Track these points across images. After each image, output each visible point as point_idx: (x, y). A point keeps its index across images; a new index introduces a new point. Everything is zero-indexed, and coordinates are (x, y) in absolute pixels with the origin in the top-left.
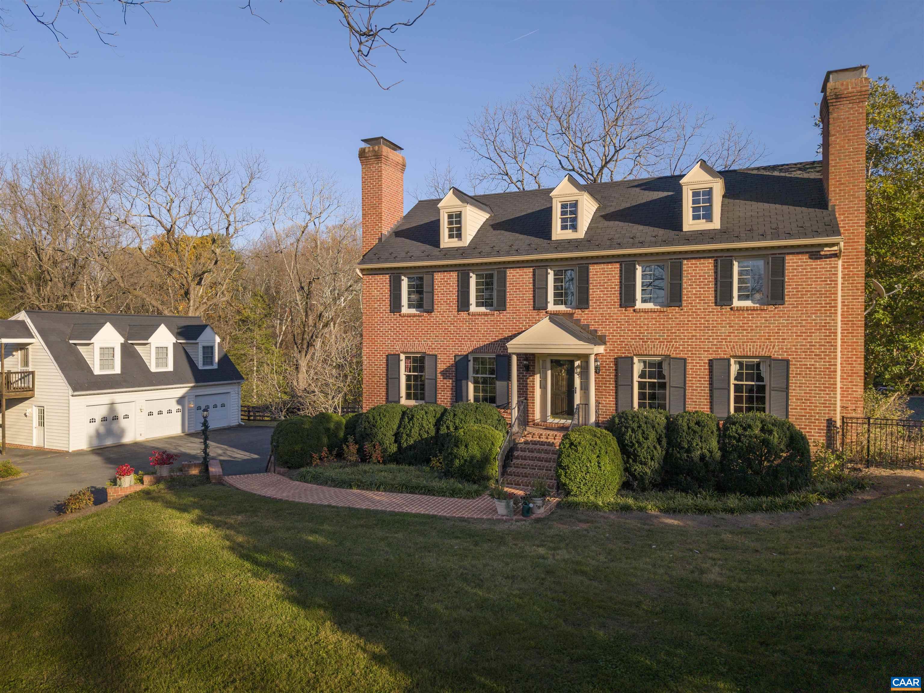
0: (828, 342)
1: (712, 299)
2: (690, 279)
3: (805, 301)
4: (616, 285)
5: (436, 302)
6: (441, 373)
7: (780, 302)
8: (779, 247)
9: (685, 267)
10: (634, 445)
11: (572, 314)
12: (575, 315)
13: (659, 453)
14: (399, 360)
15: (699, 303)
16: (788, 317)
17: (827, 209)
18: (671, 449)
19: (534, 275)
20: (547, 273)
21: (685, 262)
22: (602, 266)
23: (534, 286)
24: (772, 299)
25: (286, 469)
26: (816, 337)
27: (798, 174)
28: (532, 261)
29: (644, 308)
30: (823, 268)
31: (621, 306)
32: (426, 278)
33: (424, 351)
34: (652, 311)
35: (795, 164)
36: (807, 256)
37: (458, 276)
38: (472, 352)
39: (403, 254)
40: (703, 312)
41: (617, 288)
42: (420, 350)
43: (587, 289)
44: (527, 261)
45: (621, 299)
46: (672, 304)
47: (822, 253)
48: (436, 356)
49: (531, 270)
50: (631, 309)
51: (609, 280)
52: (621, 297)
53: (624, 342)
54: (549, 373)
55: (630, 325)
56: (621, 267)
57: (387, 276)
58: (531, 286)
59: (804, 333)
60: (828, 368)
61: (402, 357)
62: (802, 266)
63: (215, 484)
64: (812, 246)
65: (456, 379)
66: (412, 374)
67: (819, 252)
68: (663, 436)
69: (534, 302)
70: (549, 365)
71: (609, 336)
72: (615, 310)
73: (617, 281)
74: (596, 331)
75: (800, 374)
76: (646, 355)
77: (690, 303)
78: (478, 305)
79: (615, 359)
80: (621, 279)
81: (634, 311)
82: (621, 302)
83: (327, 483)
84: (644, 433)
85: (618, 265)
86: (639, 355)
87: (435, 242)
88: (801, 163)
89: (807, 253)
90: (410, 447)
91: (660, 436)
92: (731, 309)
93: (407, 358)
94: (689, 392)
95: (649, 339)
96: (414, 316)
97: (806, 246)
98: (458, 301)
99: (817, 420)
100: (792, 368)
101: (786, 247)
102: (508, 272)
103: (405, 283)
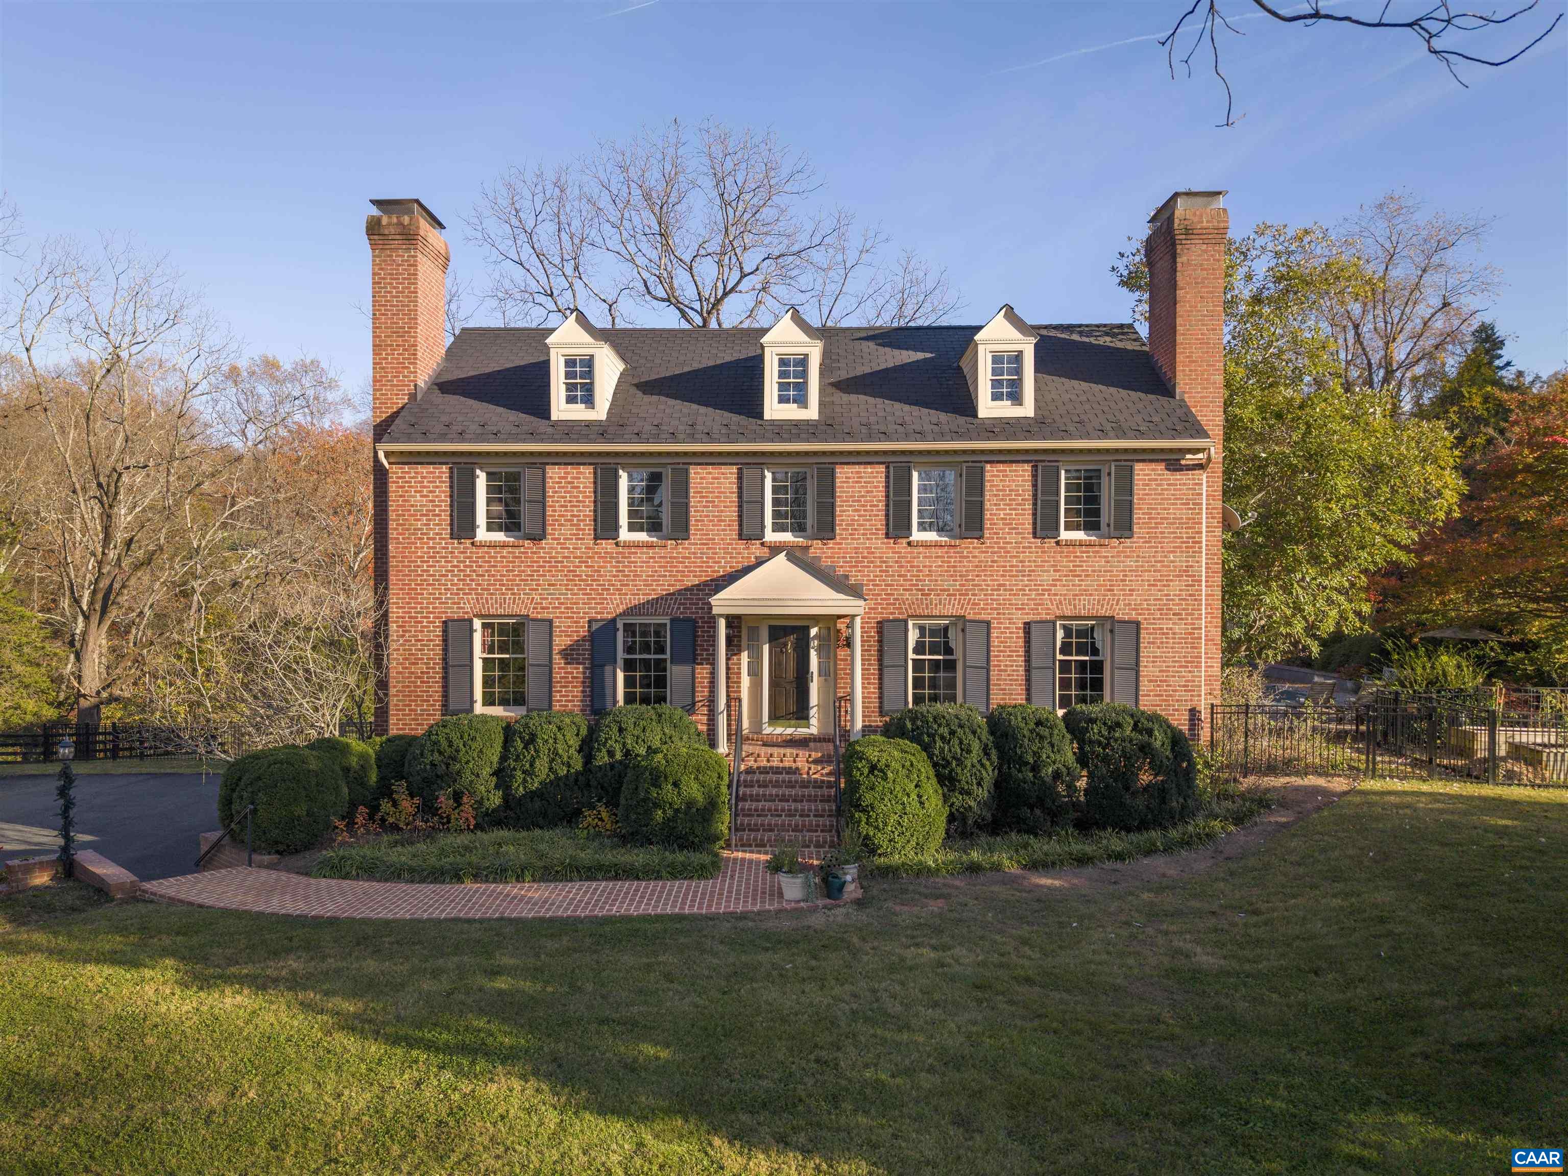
0: (1190, 595)
1: (1029, 527)
2: (995, 495)
3: (1161, 533)
4: (880, 501)
5: (549, 520)
6: (560, 653)
7: (1127, 533)
8: (1126, 451)
9: (988, 476)
10: (949, 763)
11: (807, 548)
12: (812, 550)
13: (989, 775)
14: (471, 631)
15: (1009, 533)
16: (1138, 556)
17: (1174, 397)
18: (1005, 767)
19: (740, 478)
20: (763, 477)
21: (988, 467)
22: (857, 468)
23: (740, 496)
24: (1115, 529)
25: (275, 858)
26: (1176, 587)
27: (1106, 341)
28: (737, 454)
29: (924, 539)
30: (1185, 484)
31: (887, 536)
32: (528, 477)
33: (524, 612)
34: (937, 545)
35: (1098, 326)
36: (1162, 466)
37: (595, 473)
38: (624, 614)
39: (474, 428)
40: (1015, 548)
41: (882, 506)
42: (516, 610)
43: (833, 506)
44: (729, 454)
45: (887, 525)
46: (969, 534)
47: (1183, 462)
48: (550, 622)
49: (734, 469)
50: (904, 541)
51: (868, 492)
52: (887, 520)
53: (893, 595)
54: (766, 648)
55: (902, 567)
56: (888, 472)
57: (444, 468)
58: (734, 497)
59: (1160, 581)
60: (1190, 634)
61: (477, 624)
62: (1156, 480)
63: (124, 902)
64: (1171, 450)
65: (592, 663)
66: (496, 656)
67: (1179, 460)
68: (990, 745)
69: (740, 525)
70: (765, 634)
71: (867, 585)
72: (879, 543)
73: (881, 495)
74: (847, 577)
75: (1153, 643)
76: (928, 616)
77: (996, 533)
78: (632, 528)
79: (878, 623)
80: (887, 492)
81: (909, 544)
82: (888, 529)
83: (399, 876)
84: (961, 743)
85: (882, 468)
86: (917, 616)
87: (541, 408)
88: (1105, 326)
89: (1163, 460)
90: (532, 795)
91: (986, 745)
92: (1058, 543)
93: (485, 626)
94: (994, 673)
95: (932, 590)
96: (504, 545)
97: (1162, 450)
98: (595, 520)
99: (1177, 710)
100: (1143, 634)
101: (1135, 451)
102: (693, 470)
103: (481, 482)
